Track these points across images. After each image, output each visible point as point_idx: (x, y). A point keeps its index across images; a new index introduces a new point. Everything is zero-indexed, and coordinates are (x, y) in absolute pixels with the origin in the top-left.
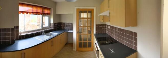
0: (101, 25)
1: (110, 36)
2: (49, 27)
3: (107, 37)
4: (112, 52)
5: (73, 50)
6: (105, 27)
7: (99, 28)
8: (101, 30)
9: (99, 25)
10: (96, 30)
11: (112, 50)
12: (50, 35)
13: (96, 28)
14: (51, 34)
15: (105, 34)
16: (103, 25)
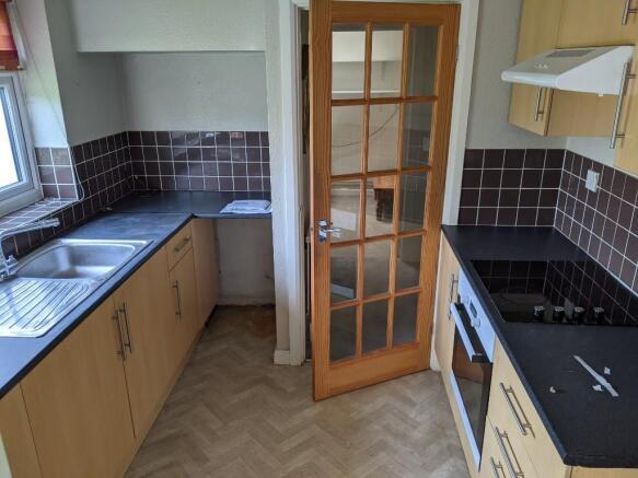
0: (514, 156)
1: (592, 263)
2: (31, 185)
3: (560, 264)
4: (597, 388)
5: (277, 361)
6: (553, 179)
7: (492, 179)
8: (509, 198)
9: (494, 156)
10: (467, 198)
11: (601, 373)
12: (65, 266)
13: (468, 179)
14: (77, 258)
15: (546, 232)
16: (535, 155)
